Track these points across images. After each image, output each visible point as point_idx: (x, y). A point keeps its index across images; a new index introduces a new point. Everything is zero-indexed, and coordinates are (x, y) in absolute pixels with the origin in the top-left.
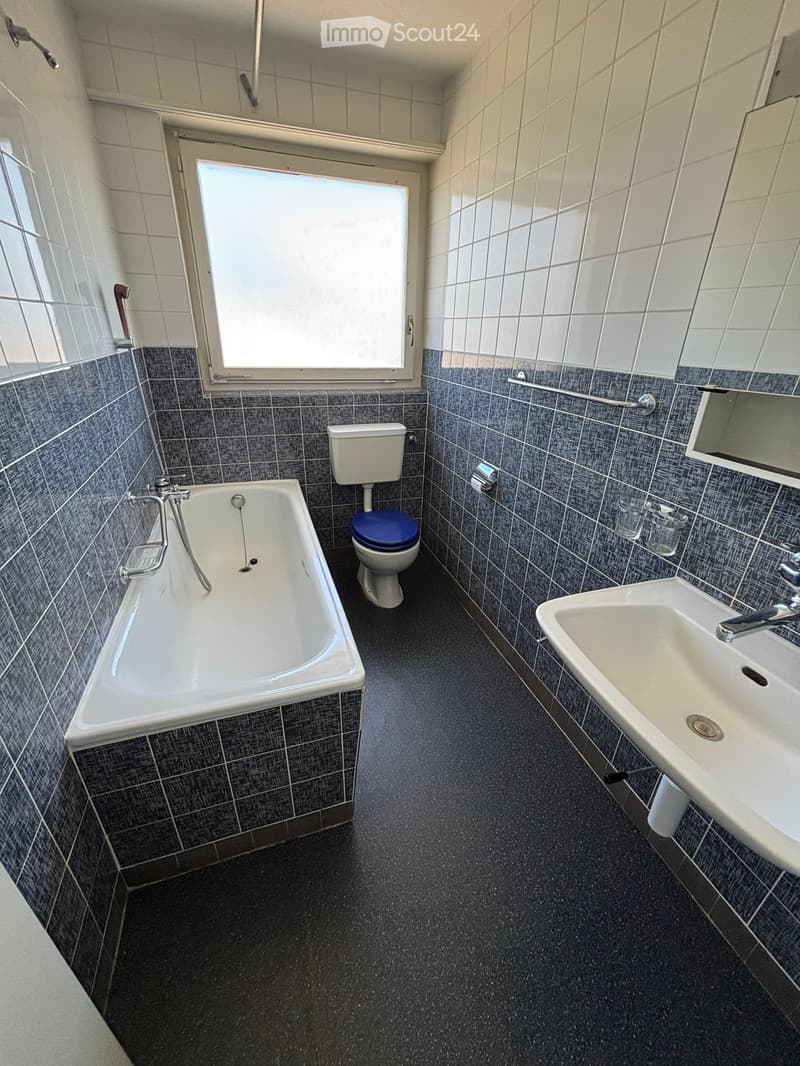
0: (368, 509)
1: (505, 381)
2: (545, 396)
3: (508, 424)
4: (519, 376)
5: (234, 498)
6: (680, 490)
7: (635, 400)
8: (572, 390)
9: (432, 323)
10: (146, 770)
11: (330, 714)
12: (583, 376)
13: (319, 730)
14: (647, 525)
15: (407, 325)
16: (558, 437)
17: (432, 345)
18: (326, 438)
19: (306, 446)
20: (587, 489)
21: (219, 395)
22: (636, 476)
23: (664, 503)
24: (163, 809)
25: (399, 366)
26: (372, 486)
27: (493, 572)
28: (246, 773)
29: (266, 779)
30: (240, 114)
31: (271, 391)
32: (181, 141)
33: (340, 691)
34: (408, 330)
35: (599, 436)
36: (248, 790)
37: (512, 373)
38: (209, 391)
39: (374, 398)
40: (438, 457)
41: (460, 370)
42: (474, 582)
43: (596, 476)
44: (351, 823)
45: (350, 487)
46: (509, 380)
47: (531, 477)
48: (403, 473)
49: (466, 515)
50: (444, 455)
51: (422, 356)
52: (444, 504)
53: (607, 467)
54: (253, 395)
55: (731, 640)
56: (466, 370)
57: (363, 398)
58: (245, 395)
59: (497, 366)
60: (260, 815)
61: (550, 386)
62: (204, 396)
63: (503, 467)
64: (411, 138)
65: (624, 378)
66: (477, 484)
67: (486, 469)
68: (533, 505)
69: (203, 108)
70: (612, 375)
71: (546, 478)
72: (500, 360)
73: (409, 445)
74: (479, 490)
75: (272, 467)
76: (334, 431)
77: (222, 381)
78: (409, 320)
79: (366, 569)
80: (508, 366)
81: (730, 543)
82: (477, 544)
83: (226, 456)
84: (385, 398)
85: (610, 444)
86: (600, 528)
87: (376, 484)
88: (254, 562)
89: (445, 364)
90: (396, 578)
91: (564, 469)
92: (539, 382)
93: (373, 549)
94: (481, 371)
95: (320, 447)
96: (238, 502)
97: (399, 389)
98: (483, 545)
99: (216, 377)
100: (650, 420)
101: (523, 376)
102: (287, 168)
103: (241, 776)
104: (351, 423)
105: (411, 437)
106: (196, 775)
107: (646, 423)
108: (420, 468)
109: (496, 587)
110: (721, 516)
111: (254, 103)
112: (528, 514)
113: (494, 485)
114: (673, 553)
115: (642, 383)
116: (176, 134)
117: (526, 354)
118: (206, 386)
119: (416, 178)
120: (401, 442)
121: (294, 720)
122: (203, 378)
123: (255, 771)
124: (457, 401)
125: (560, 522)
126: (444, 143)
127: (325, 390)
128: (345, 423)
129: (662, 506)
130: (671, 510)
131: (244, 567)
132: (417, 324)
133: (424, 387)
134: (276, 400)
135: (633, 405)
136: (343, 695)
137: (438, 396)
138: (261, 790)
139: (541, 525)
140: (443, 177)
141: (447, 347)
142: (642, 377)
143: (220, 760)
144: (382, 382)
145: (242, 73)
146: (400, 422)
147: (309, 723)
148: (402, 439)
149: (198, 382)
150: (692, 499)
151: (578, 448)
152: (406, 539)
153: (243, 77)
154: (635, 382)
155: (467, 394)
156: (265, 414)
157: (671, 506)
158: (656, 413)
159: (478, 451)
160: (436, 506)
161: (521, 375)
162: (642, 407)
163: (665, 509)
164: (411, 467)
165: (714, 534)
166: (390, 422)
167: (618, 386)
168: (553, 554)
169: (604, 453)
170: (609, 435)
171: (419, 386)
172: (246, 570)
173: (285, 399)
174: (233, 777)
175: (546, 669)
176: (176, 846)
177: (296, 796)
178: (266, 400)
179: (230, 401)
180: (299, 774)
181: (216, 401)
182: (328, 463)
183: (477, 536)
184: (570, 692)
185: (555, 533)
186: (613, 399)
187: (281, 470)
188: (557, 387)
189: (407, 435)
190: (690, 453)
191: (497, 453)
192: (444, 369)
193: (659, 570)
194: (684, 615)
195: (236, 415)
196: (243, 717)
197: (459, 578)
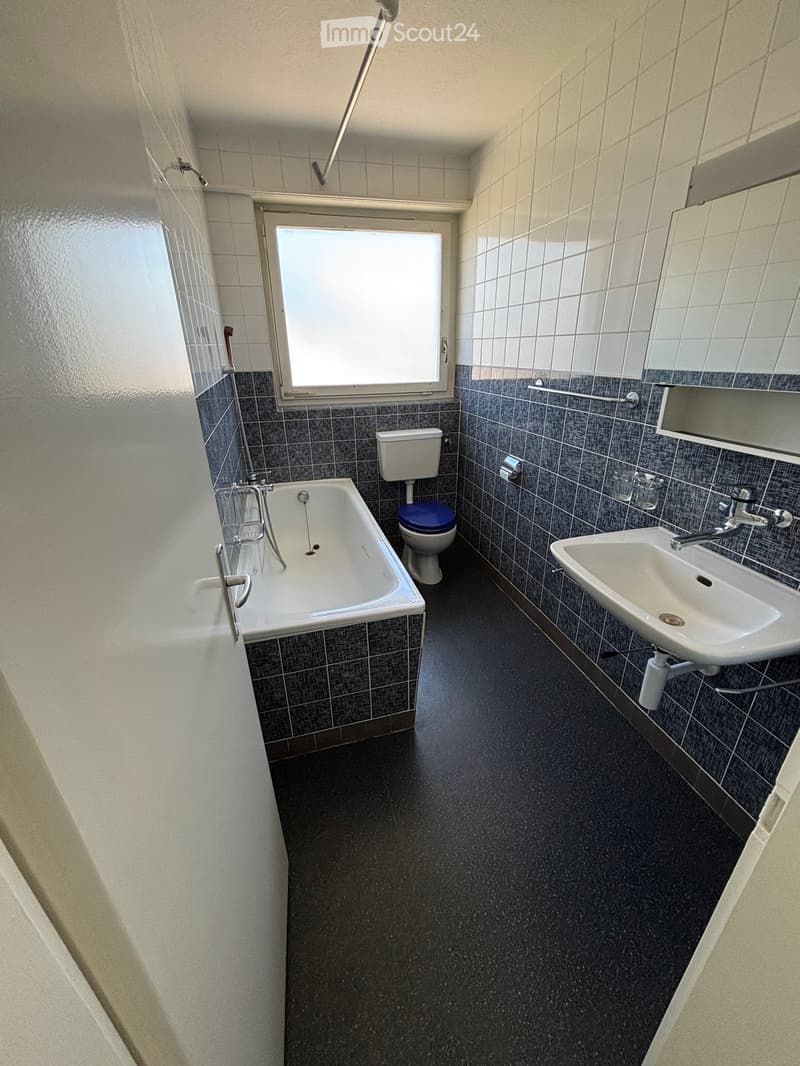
0: (410, 501)
1: (526, 388)
2: (558, 398)
3: (529, 425)
4: (537, 383)
5: (300, 494)
6: (658, 461)
7: (625, 397)
8: (579, 392)
9: (464, 343)
10: (275, 665)
11: (400, 631)
12: (586, 383)
13: (392, 645)
14: (636, 490)
15: (442, 345)
16: (569, 430)
17: (462, 361)
18: (374, 442)
19: (358, 451)
20: (593, 468)
21: (289, 409)
22: (628, 453)
23: (648, 473)
24: (283, 699)
25: (435, 380)
26: (413, 482)
27: (521, 549)
28: (340, 675)
29: (353, 682)
30: (313, 192)
31: (331, 405)
32: (265, 213)
33: (408, 614)
34: (443, 350)
35: (600, 426)
36: (341, 691)
37: (532, 381)
38: (281, 406)
39: (414, 407)
40: (470, 456)
41: (488, 381)
42: (504, 560)
43: (599, 457)
44: (413, 729)
45: (394, 484)
46: (530, 387)
47: (550, 464)
48: (439, 472)
49: (496, 503)
50: (475, 453)
51: (456, 372)
52: (476, 496)
53: (607, 449)
54: (317, 408)
55: (680, 549)
56: (494, 380)
57: (405, 407)
58: (311, 408)
59: (519, 377)
60: (348, 713)
61: (562, 390)
62: (278, 410)
63: (526, 458)
64: (444, 197)
65: (616, 381)
66: (505, 473)
67: (512, 461)
68: (552, 487)
69: (284, 190)
70: (607, 379)
71: (561, 463)
72: (523, 372)
73: (445, 447)
74: (506, 479)
75: (330, 468)
76: (382, 436)
77: (292, 398)
78: (443, 341)
79: (410, 550)
80: (528, 377)
81: (693, 495)
82: (506, 526)
83: (293, 460)
84: (424, 407)
85: (608, 431)
86: (603, 498)
87: (417, 480)
88: (316, 547)
89: (475, 377)
90: (436, 557)
91: (575, 455)
92: (553, 387)
93: (417, 532)
94: (506, 381)
95: (370, 450)
96: (303, 498)
97: (435, 399)
98: (511, 526)
99: (286, 395)
100: (636, 411)
101: (541, 384)
102: (346, 227)
103: (337, 678)
104: (395, 429)
105: (446, 440)
106: (307, 673)
107: (633, 414)
108: (454, 467)
109: (523, 562)
110: (686, 477)
111: (322, 182)
112: (547, 495)
113: (519, 474)
114: (654, 507)
115: (629, 384)
116: (262, 208)
117: (542, 365)
118: (279, 403)
119: (448, 226)
120: (438, 443)
121: (376, 634)
122: (276, 396)
123: (347, 675)
124: (486, 406)
125: (573, 497)
126: (470, 199)
127: (375, 402)
128: (391, 430)
129: (647, 475)
130: (653, 477)
131: (308, 551)
132: (450, 344)
133: (456, 397)
134: (336, 412)
135: (623, 400)
136: (410, 617)
137: (469, 404)
138: (350, 691)
139: (559, 502)
140: (470, 225)
141: (476, 362)
142: (629, 380)
143: (323, 663)
144: (420, 394)
145: (313, 161)
146: (436, 427)
147: (385, 638)
148: (440, 440)
149: (273, 399)
150: (666, 466)
151: (585, 437)
152: (444, 523)
153: (315, 165)
154: (624, 384)
155: (494, 401)
156: (326, 425)
157: (653, 474)
158: (639, 406)
159: (505, 448)
160: (469, 498)
161: (539, 383)
162: (629, 401)
163: (649, 477)
164: (447, 466)
165: (683, 491)
166: (428, 427)
167: (612, 387)
168: (569, 524)
169: (604, 439)
170: (607, 425)
171: (453, 396)
172: (310, 553)
173: (342, 411)
174: (331, 678)
175: (566, 622)
176: (287, 733)
177: (374, 699)
178: (326, 412)
179: (300, 414)
180: (378, 681)
181: (287, 414)
182: (376, 464)
183: (506, 519)
184: (586, 636)
185: (569, 507)
186: (609, 397)
187: (338, 471)
188: (567, 390)
189: (443, 438)
190: (659, 431)
191: (521, 447)
192: (474, 381)
193: (647, 522)
194: (660, 548)
195: (302, 427)
196: (341, 629)
197: (491, 560)
